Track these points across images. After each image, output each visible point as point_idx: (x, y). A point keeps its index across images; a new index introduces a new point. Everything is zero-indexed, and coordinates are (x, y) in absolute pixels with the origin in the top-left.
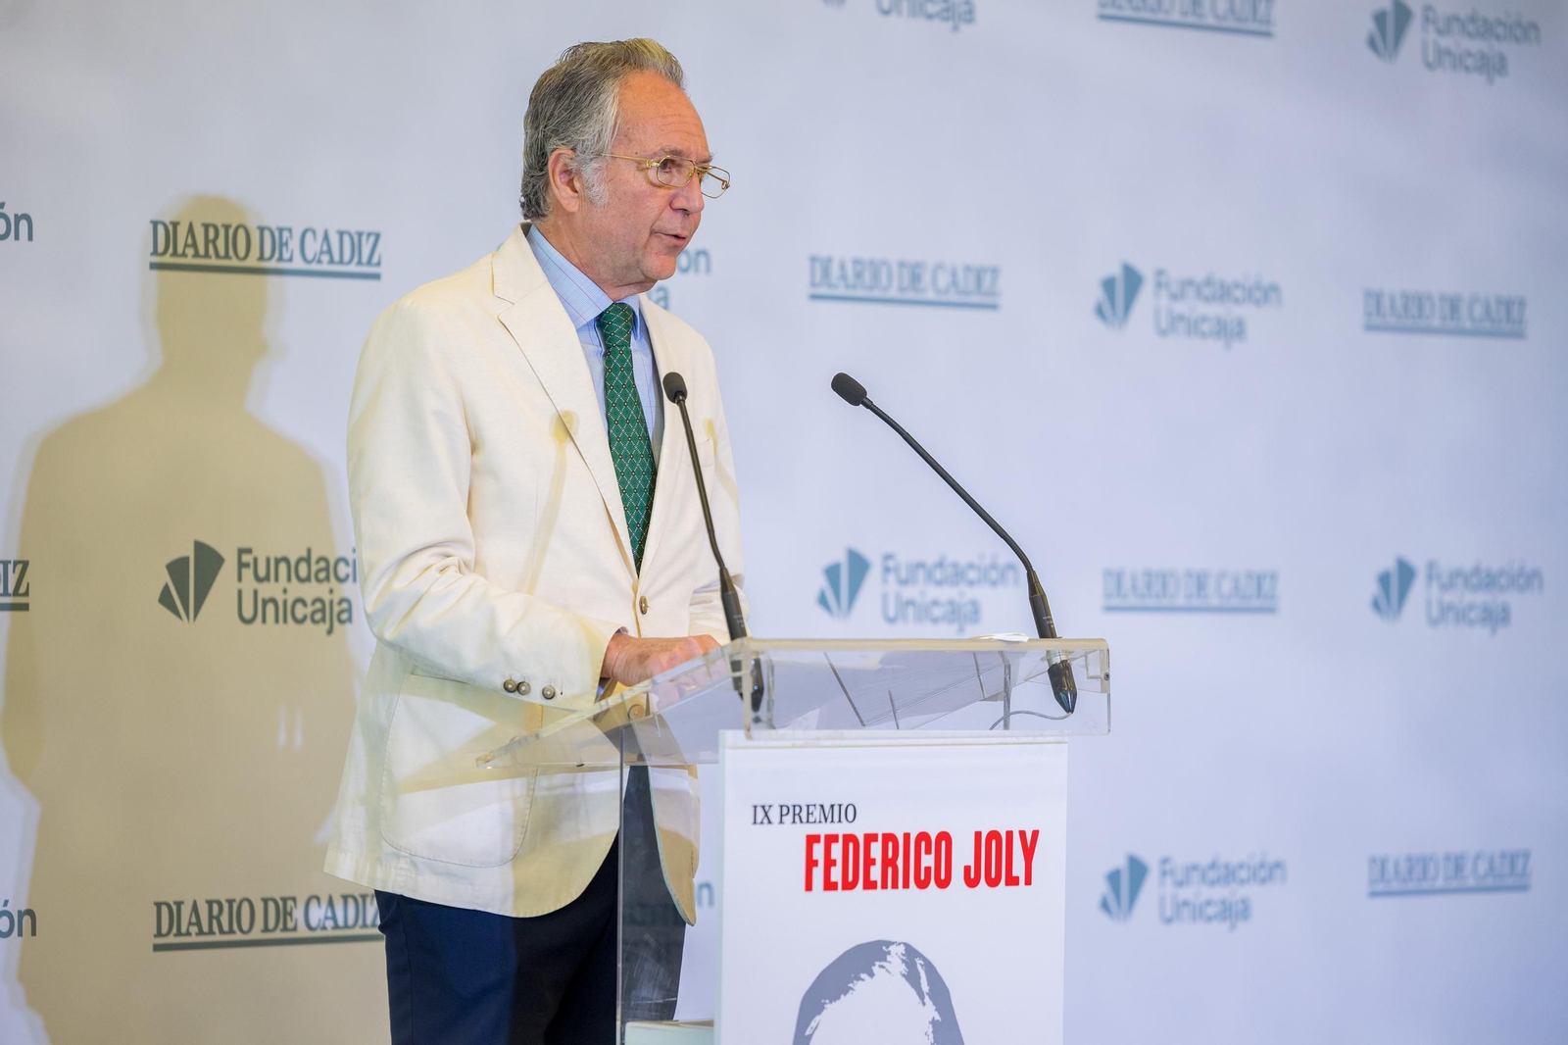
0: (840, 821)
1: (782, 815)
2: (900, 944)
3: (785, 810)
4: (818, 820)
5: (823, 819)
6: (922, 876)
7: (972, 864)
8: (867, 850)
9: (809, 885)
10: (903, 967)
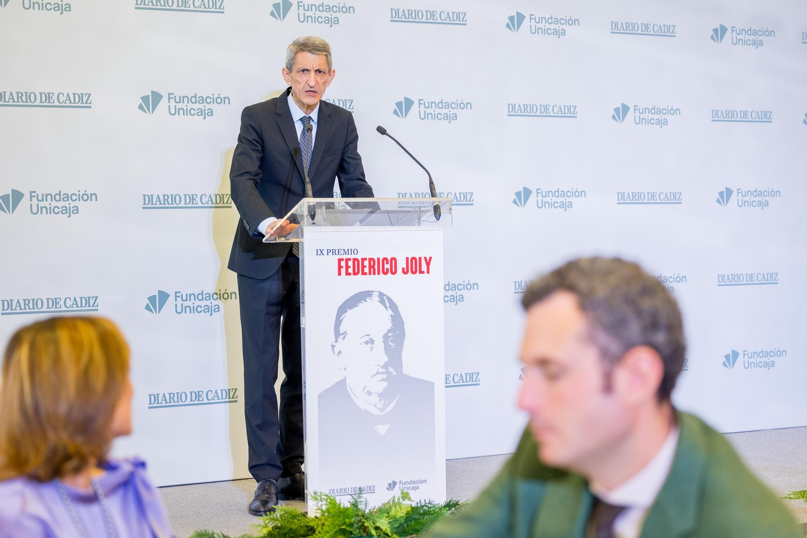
0: (351, 254)
1: (328, 253)
2: (377, 292)
3: (329, 251)
4: (342, 254)
5: (344, 254)
6: (385, 271)
7: (405, 267)
8: (363, 263)
9: (340, 274)
10: (378, 299)
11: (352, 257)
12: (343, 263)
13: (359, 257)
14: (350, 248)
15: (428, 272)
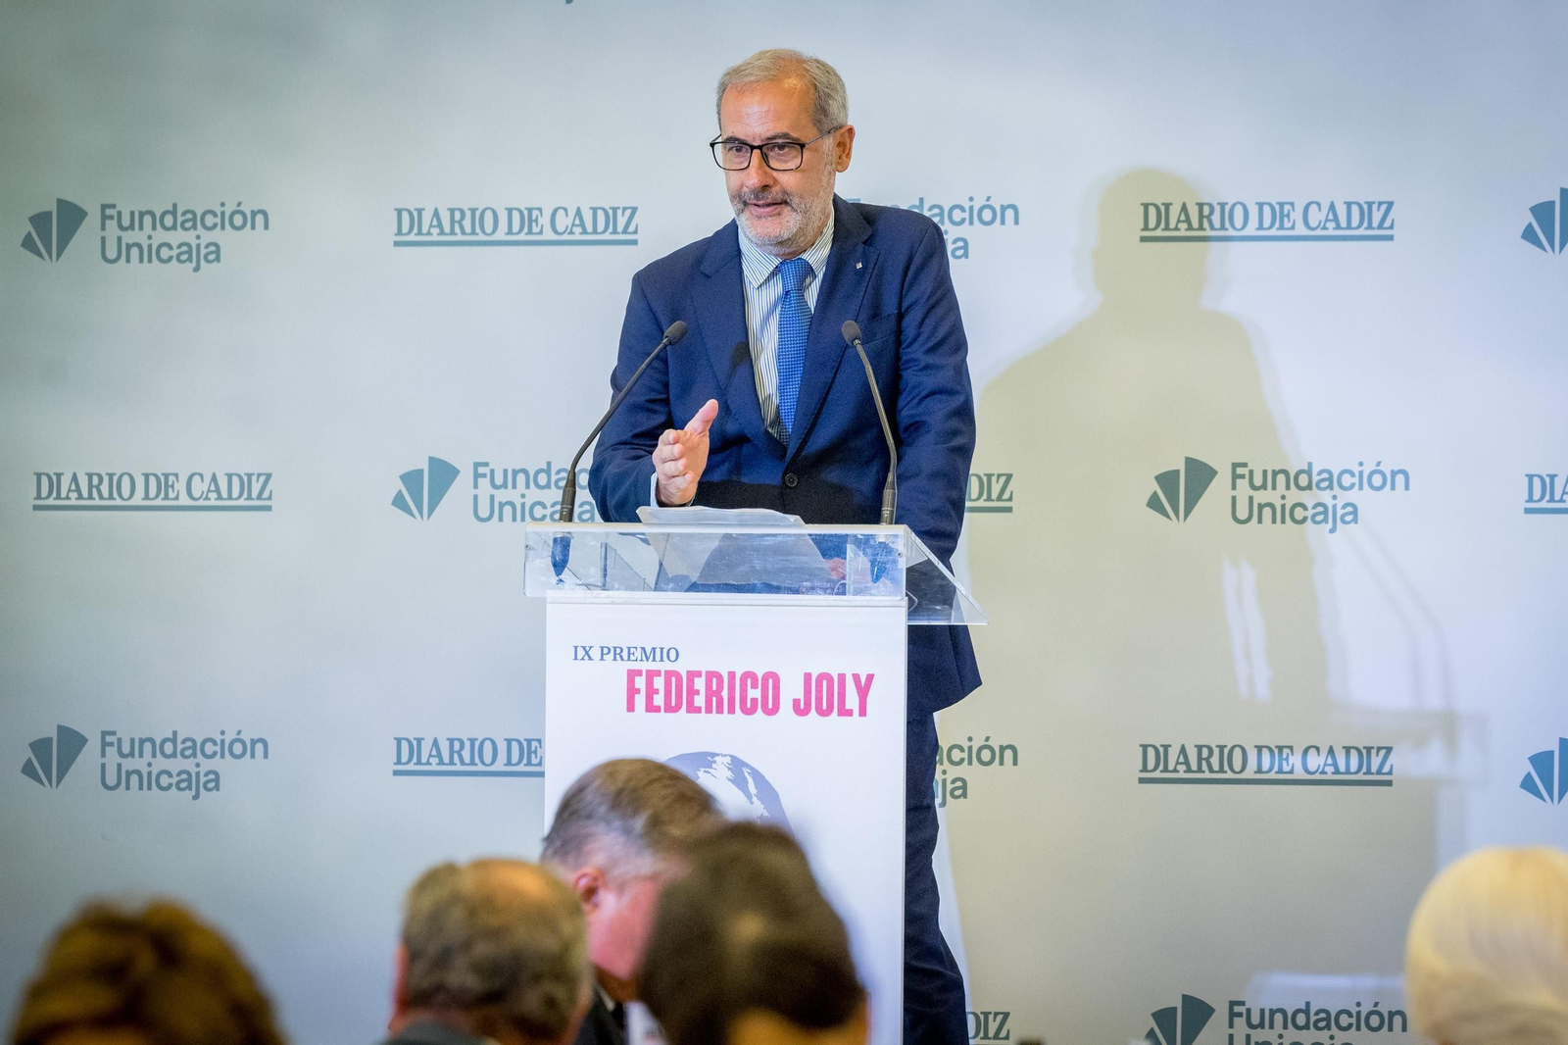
0: (662, 660)
1: (602, 654)
2: (725, 756)
3: (606, 651)
4: (639, 659)
5: (644, 658)
6: (749, 705)
7: (801, 696)
8: (691, 682)
9: (631, 708)
10: (729, 774)
11: (665, 666)
12: (640, 683)
13: (682, 667)
14: (658, 646)
15: (863, 712)
